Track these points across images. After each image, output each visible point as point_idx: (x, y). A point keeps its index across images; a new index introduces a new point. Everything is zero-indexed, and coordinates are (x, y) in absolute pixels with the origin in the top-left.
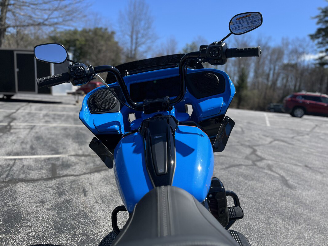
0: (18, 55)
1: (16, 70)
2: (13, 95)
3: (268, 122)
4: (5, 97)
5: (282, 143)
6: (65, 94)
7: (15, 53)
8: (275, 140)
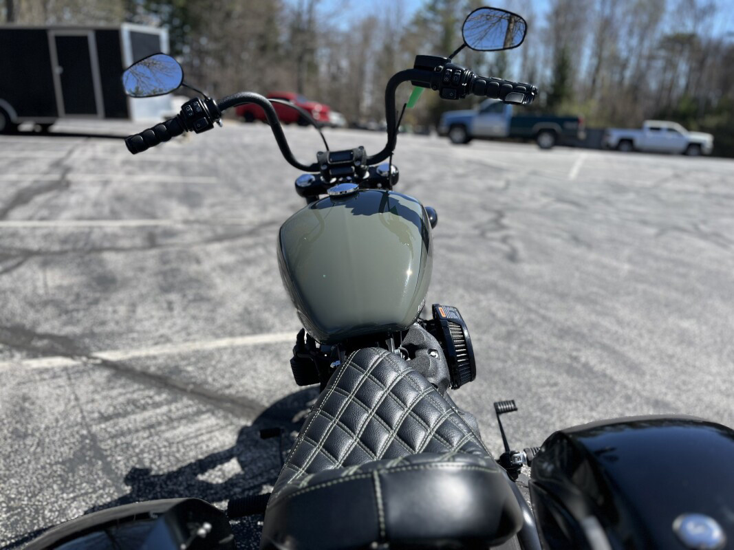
0: (59, 39)
1: (57, 70)
4: (38, 129)
7: (52, 35)
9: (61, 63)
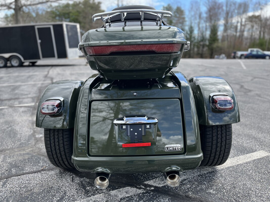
0: (39, 29)
1: (39, 41)
2: (36, 62)
3: (243, 66)
4: (31, 64)
5: (261, 80)
6: (77, 57)
7: (36, 27)
8: (255, 78)
9: (40, 39)
